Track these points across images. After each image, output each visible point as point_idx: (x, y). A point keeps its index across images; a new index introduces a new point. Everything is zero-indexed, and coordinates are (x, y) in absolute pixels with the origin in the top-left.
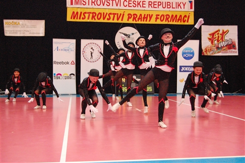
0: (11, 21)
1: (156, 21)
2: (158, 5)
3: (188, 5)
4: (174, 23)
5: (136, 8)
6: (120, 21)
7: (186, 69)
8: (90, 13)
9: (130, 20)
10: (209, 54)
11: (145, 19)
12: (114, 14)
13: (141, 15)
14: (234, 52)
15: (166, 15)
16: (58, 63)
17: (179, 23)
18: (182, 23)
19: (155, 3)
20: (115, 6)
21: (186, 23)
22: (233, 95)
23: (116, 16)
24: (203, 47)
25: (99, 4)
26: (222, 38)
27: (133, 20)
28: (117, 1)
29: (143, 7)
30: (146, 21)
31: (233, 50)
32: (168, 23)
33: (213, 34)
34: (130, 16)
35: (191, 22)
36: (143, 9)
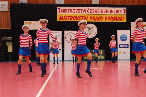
0: (28, 22)
1: (105, 20)
2: (107, 12)
3: (123, 11)
4: (115, 21)
5: (94, 13)
7: (123, 46)
8: (70, 17)
9: (91, 20)
12: (82, 17)
13: (97, 17)
15: (111, 17)
17: (118, 21)
18: (120, 21)
19: (105, 11)
20: (83, 13)
21: (122, 21)
23: (83, 18)
25: (74, 12)
27: (93, 20)
28: (84, 10)
30: (100, 20)
32: (112, 21)
34: (91, 18)
35: (125, 20)
36: (98, 14)
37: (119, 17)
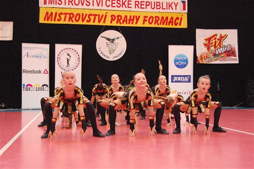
1: (144, 24)
2: (146, 5)
3: (180, 6)
4: (165, 26)
5: (121, 9)
6: (102, 24)
7: (179, 79)
8: (67, 14)
9: (113, 22)
10: (205, 62)
11: (131, 22)
12: (94, 15)
13: (126, 16)
14: (233, 59)
15: (156, 17)
16: (27, 72)
17: (170, 26)
18: (174, 26)
19: (142, 3)
20: (96, 7)
21: (178, 27)
22: (233, 108)
23: (97, 17)
24: (198, 54)
25: (77, 3)
26: (220, 44)
27: (117, 23)
28: (98, 1)
29: (128, 7)
30: (132, 23)
31: (233, 57)
32: (158, 26)
33: (209, 39)
34: (113, 18)
35: (184, 25)
36: (129, 9)
37: (172, 18)
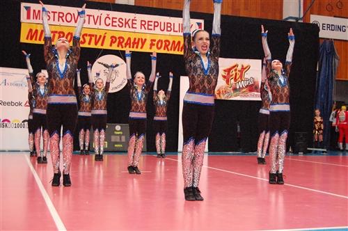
1: (151, 48)
2: (155, 26)
3: (195, 28)
4: (176, 52)
5: (123, 29)
6: (99, 46)
8: (56, 32)
9: (113, 45)
10: (223, 97)
11: (135, 45)
12: (90, 35)
13: (129, 39)
14: (256, 96)
15: (165, 41)
16: (5, 104)
17: (182, 53)
19: (150, 23)
20: (92, 25)
22: (255, 154)
23: (93, 38)
25: (69, 20)
26: (241, 77)
27: (118, 46)
28: (96, 17)
29: (133, 27)
30: (137, 48)
31: (256, 93)
32: (168, 52)
33: (229, 71)
34: (113, 39)
36: (133, 30)
